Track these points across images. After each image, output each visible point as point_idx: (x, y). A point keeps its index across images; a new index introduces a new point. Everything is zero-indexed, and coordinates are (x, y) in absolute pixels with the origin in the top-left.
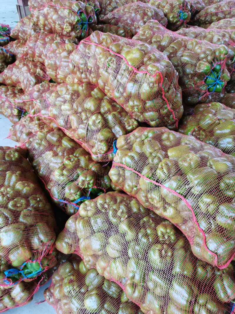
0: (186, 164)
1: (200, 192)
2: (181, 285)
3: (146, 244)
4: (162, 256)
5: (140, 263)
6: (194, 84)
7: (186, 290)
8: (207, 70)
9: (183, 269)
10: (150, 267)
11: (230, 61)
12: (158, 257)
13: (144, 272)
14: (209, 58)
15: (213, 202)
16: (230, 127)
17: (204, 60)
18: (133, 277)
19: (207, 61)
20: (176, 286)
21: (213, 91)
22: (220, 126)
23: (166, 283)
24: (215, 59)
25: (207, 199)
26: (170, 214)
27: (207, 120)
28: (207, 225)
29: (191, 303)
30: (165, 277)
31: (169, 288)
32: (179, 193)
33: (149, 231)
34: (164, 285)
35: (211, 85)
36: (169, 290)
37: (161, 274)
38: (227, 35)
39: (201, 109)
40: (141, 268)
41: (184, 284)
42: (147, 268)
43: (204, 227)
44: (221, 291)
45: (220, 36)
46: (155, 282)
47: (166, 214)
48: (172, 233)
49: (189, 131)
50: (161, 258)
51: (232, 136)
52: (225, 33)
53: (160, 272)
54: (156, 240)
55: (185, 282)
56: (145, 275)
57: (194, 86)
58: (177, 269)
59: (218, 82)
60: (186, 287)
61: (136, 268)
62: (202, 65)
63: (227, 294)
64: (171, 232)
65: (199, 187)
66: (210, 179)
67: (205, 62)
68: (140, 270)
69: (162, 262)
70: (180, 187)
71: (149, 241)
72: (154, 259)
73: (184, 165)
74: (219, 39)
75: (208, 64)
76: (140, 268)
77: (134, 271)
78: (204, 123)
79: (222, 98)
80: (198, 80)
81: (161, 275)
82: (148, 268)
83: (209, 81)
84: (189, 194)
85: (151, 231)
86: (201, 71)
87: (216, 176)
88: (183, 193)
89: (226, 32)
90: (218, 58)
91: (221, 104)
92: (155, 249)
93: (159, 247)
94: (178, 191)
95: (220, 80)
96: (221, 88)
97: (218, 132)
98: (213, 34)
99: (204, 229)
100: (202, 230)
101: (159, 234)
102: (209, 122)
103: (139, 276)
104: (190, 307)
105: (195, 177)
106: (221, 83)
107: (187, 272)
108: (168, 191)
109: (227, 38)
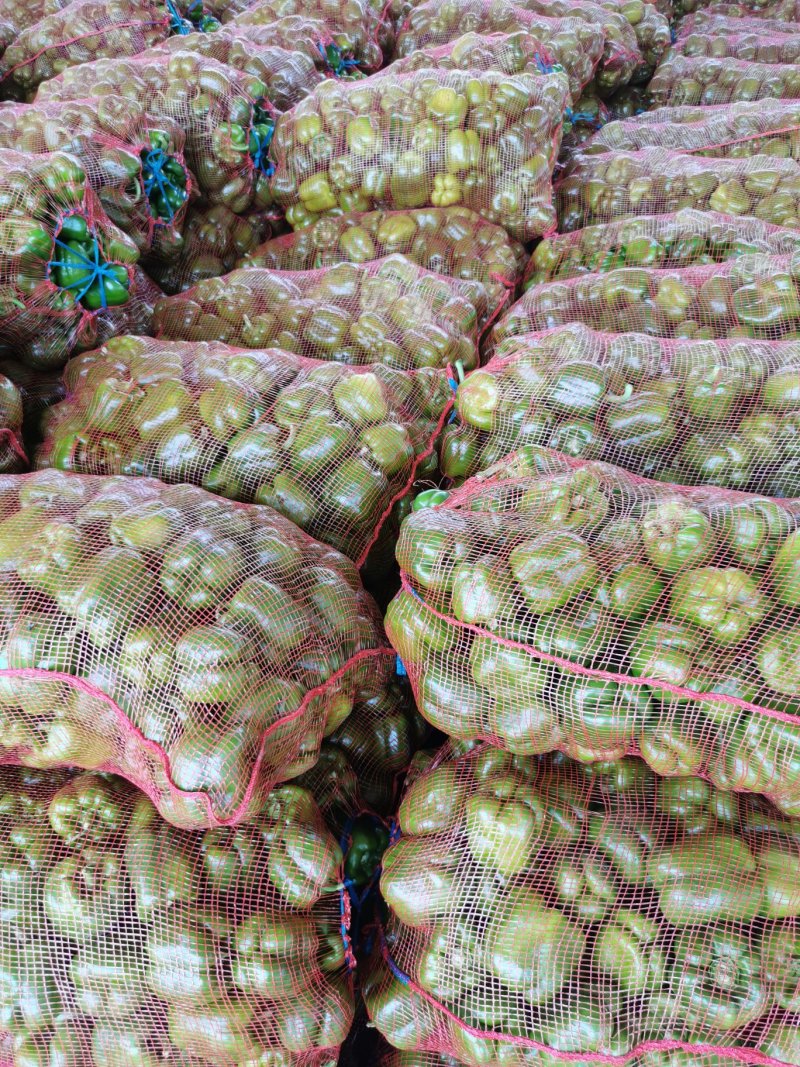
0: (38, 568)
1: (108, 635)
2: (170, 940)
3: (20, 885)
4: (83, 892)
5: (22, 959)
6: (18, 298)
7: (186, 945)
8: (37, 243)
9: (160, 889)
10: (59, 950)
11: (127, 198)
12: (74, 900)
13: (47, 978)
14: (31, 202)
15: (156, 646)
16: (173, 398)
17: (15, 211)
18: (18, 1018)
19: (30, 215)
20: (157, 951)
21: (104, 305)
22: (146, 406)
23: (126, 965)
24: (52, 203)
25: (137, 646)
26: (63, 748)
27: (104, 399)
28: (162, 721)
29: (215, 973)
30: (117, 947)
31: (141, 973)
32: (51, 669)
33: (19, 838)
34: (124, 974)
35: (84, 286)
36: (142, 979)
37: (102, 945)
38: (86, 118)
39: (84, 372)
40: (31, 972)
41: (178, 931)
42: (50, 958)
43: (158, 732)
44: (290, 880)
45: (61, 124)
46: (92, 984)
47: (50, 754)
48: (97, 800)
49: (61, 455)
50: (83, 898)
51: (186, 426)
52: (76, 113)
53: (95, 944)
54: (49, 853)
55: (178, 925)
56: (54, 984)
57: (21, 306)
58: (146, 901)
59: (100, 270)
60: (185, 937)
61: (14, 982)
62: (17, 231)
63: (304, 878)
64: (92, 800)
65: (99, 621)
66: (122, 582)
67: (19, 217)
68: (31, 979)
69: (91, 910)
70: (47, 648)
71: (29, 869)
72: (63, 917)
73: (36, 572)
74: (61, 133)
75: (33, 225)
76: (27, 975)
77: (12, 994)
78: (99, 411)
79: (152, 316)
80: (29, 283)
81: (102, 952)
82: (53, 955)
83: (68, 277)
84: (80, 656)
85: (25, 836)
86: (20, 251)
87: (137, 566)
88: (62, 661)
89: (78, 108)
90: (61, 195)
91: (137, 338)
92: (56, 882)
93: (66, 871)
94: (45, 664)
95: (105, 266)
96: (121, 288)
97: (147, 426)
98: (39, 119)
99: (157, 738)
100: (155, 742)
101: (58, 826)
102: (114, 403)
103: (35, 1000)
104: (217, 984)
105: (78, 594)
106: (112, 272)
107: (176, 890)
108: (16, 680)
109: (88, 125)
